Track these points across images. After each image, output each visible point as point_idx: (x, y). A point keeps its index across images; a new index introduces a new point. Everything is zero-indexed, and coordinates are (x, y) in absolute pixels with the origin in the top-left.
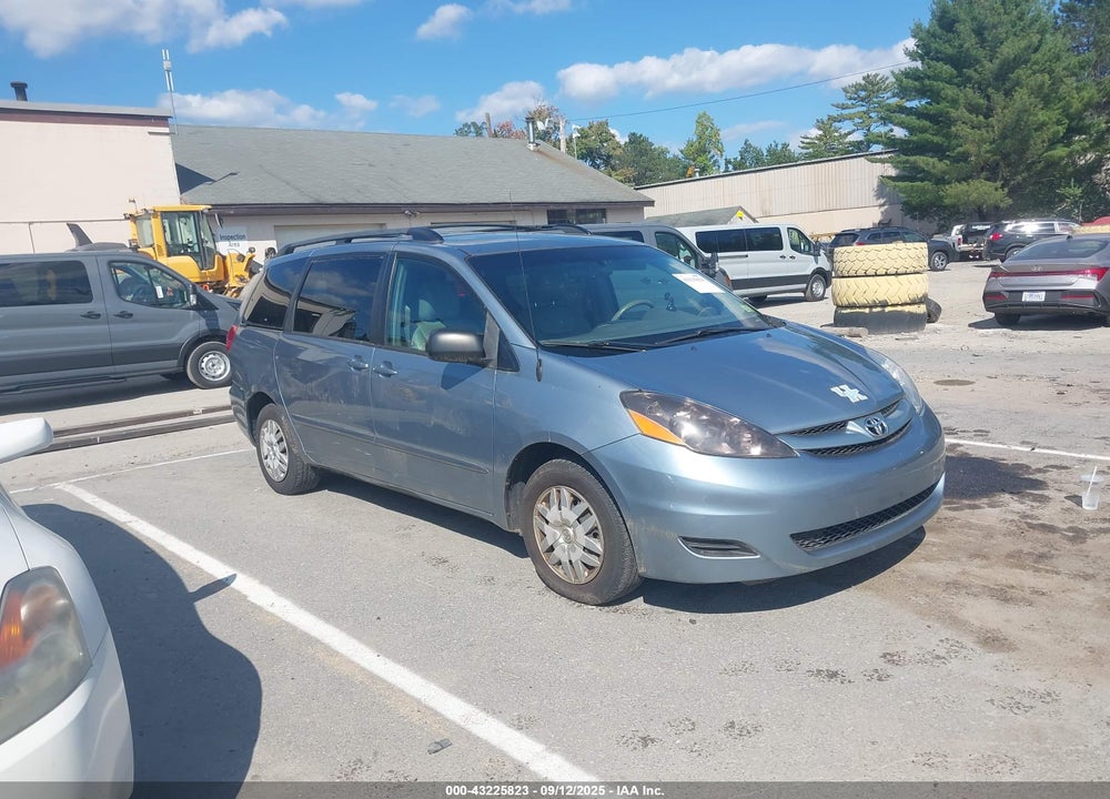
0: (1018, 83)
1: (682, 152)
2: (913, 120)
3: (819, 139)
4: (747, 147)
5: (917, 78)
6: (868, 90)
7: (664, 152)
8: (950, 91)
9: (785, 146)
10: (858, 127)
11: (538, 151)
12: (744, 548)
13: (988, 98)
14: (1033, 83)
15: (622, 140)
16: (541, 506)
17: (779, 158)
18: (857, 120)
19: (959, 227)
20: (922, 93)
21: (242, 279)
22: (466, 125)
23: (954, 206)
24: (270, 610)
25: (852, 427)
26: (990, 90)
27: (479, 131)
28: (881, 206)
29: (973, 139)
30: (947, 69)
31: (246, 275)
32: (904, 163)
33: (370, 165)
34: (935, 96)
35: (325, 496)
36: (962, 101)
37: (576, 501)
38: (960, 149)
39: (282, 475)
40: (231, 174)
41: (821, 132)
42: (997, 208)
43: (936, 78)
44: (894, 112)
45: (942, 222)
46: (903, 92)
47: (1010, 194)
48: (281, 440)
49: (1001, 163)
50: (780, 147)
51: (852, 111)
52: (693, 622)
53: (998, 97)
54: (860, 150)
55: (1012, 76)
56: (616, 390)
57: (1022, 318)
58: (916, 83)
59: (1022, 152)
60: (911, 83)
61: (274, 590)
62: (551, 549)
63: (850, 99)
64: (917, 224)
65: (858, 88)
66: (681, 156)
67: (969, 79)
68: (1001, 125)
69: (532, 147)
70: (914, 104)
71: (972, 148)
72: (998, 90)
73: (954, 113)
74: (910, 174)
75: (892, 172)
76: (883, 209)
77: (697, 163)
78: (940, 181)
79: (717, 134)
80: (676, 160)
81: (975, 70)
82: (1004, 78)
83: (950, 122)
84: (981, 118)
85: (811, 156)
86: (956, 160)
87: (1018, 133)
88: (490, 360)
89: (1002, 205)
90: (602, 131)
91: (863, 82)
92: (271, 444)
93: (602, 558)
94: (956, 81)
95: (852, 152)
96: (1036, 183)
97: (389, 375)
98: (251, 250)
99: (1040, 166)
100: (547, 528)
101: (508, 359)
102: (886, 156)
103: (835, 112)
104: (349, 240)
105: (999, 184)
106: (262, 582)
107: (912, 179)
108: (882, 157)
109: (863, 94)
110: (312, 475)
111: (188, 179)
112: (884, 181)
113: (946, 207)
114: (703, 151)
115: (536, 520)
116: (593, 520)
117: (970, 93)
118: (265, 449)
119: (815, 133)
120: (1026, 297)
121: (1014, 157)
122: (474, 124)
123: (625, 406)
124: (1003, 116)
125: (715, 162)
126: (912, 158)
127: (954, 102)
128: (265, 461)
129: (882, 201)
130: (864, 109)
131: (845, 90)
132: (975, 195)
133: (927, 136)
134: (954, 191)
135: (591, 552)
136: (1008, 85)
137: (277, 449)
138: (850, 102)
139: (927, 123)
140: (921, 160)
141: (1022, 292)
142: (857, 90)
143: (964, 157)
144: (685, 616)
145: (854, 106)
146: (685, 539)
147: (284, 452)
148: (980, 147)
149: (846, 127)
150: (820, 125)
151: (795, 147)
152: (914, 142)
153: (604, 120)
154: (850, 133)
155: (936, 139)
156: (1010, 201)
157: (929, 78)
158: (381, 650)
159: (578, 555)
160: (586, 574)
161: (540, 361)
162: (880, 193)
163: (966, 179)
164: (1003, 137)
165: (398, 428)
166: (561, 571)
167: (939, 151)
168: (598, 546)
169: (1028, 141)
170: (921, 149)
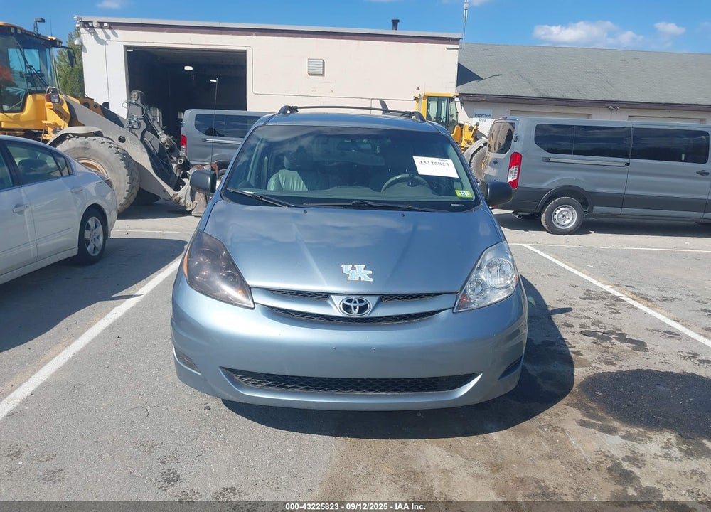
21: (469, 142)
24: (108, 315)
31: (472, 140)
40: (496, 75)
98: (477, 124)
106: (139, 302)
111: (464, 75)
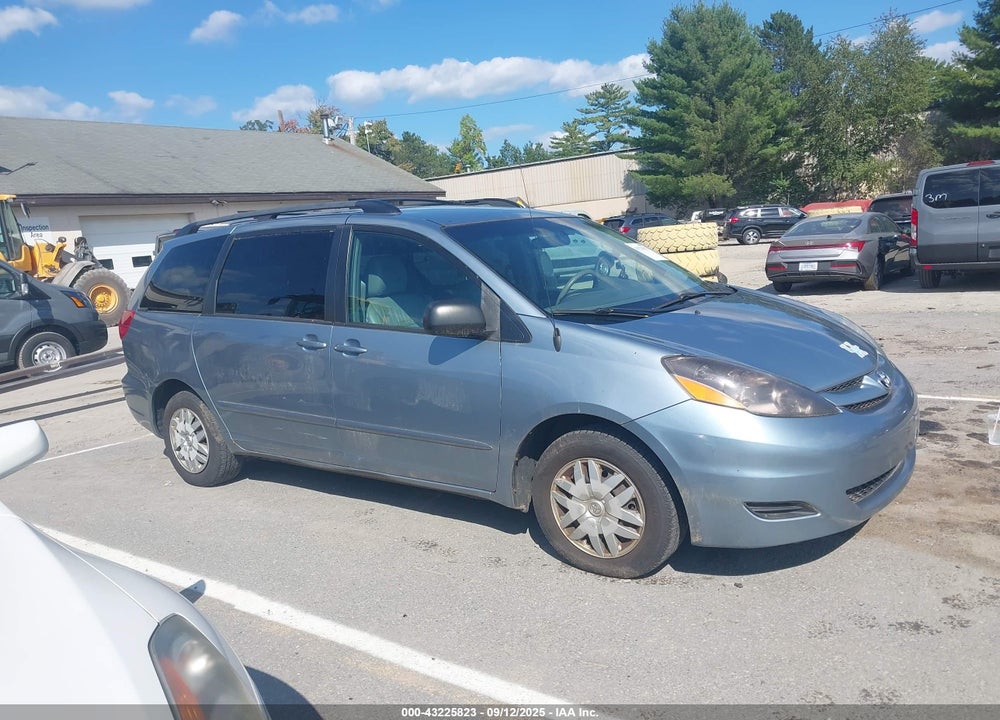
0: (736, 94)
1: (449, 150)
2: (652, 122)
3: (566, 140)
4: (507, 147)
5: (655, 87)
6: (607, 97)
7: (434, 150)
8: (683, 99)
9: (539, 145)
10: (600, 129)
11: (334, 145)
12: (804, 507)
13: (712, 104)
14: (748, 93)
15: (398, 137)
16: (561, 480)
17: (534, 157)
18: (599, 123)
19: (698, 213)
20: (660, 99)
21: (52, 269)
22: (250, 123)
23: (690, 195)
24: (270, 618)
25: (867, 381)
26: (715, 99)
27: (262, 127)
28: (627, 197)
29: (704, 138)
30: (679, 81)
31: (57, 265)
32: (648, 158)
33: (173, 157)
34: (670, 103)
35: (247, 484)
36: (692, 107)
37: (606, 473)
38: (693, 147)
39: (200, 466)
40: (29, 165)
41: (567, 134)
42: (724, 196)
43: (671, 87)
44: (638, 115)
45: (680, 209)
46: (644, 98)
47: (734, 186)
48: (200, 429)
49: (725, 160)
50: (534, 147)
51: (595, 115)
52: (738, 585)
53: (720, 105)
54: (602, 149)
55: (731, 87)
56: (656, 357)
57: (794, 285)
58: (656, 92)
59: (742, 149)
60: (649, 91)
61: (260, 595)
62: (575, 524)
63: (592, 105)
64: (664, 211)
65: (598, 95)
66: (448, 153)
67: (697, 89)
68: (724, 128)
69: (327, 141)
70: (654, 109)
71: (702, 147)
72: (720, 98)
73: (687, 118)
74: (655, 168)
75: (636, 167)
76: (629, 199)
77: (463, 159)
78: (679, 174)
79: (480, 135)
80: (444, 157)
81: (702, 82)
82: (725, 88)
83: (684, 125)
84: (708, 121)
85: (560, 154)
86: (690, 157)
87: (737, 136)
88: (491, 333)
89: (728, 194)
90: (381, 129)
91: (602, 91)
92: (185, 434)
93: (642, 531)
94: (686, 90)
95: (595, 151)
96: (753, 176)
97: (357, 354)
98: (62, 240)
99: (756, 162)
100: (569, 503)
101: (514, 330)
102: (633, 153)
103: (580, 116)
104: (274, 216)
105: (725, 177)
106: (240, 586)
107: (655, 173)
108: (630, 153)
109: (602, 101)
110: (235, 463)
112: (630, 175)
113: (683, 197)
114: (468, 149)
115: (554, 493)
116: (631, 492)
117: (698, 101)
118: (177, 440)
119: (561, 135)
120: (802, 267)
121: (735, 155)
122: (257, 122)
123: (670, 372)
124: (725, 120)
125: (479, 159)
126: (656, 155)
127: (687, 108)
128: (176, 453)
129: (628, 192)
130: (604, 113)
131: (587, 97)
132: (707, 186)
133: (667, 136)
134: (691, 183)
135: (626, 524)
136: (728, 94)
137: (195, 440)
138: (592, 108)
139: (666, 126)
140: (663, 157)
141: (798, 262)
142: (598, 97)
143: (695, 154)
144: (729, 581)
145: (595, 111)
146: (749, 504)
147: (203, 441)
148: (709, 146)
149: (589, 129)
150: (567, 127)
151: (547, 146)
152: (655, 141)
153: (382, 119)
154: (593, 134)
155: (674, 139)
156: (734, 191)
157: (664, 87)
158: (433, 653)
159: (611, 529)
160: (620, 547)
161: (557, 330)
162: (627, 185)
163: (699, 172)
164: (726, 138)
165: (369, 408)
166: (587, 547)
167: (677, 149)
168: (638, 518)
169: (745, 142)
170: (661, 147)
